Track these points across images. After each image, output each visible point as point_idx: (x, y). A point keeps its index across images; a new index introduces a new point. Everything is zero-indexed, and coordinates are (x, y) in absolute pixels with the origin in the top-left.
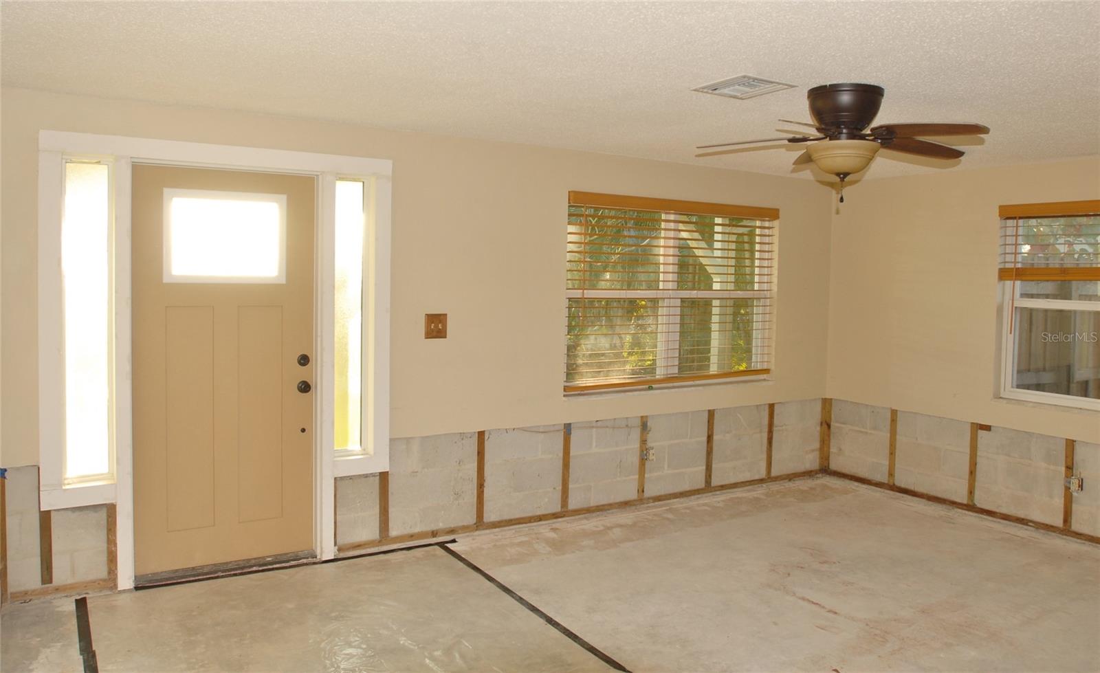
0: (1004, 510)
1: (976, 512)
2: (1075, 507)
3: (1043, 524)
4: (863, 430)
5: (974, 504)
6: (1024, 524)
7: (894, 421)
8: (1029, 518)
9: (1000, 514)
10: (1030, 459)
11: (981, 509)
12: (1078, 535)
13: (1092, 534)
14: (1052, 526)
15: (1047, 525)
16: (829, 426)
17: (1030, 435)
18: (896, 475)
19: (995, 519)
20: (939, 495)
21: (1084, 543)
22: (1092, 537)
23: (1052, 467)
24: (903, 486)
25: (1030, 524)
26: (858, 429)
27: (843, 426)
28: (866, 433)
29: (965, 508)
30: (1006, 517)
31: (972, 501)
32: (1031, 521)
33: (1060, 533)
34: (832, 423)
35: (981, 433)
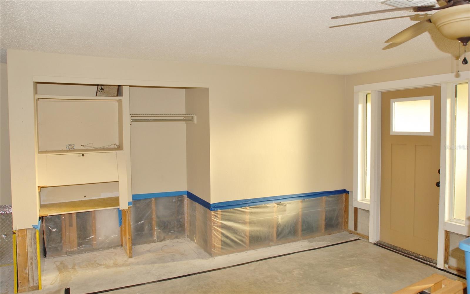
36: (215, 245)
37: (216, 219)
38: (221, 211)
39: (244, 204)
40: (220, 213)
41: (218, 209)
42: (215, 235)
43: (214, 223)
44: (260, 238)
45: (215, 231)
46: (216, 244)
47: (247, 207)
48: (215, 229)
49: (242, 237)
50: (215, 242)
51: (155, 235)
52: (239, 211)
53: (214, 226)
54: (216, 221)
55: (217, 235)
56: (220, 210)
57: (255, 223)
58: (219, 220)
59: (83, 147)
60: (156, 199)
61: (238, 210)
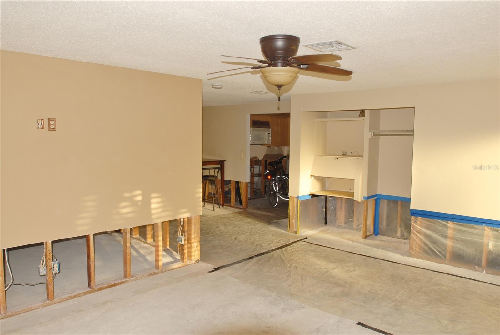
36: (412, 247)
37: (416, 224)
38: (421, 219)
39: (444, 217)
40: (420, 220)
41: (418, 216)
42: (413, 238)
43: (413, 228)
44: (462, 257)
45: (413, 234)
46: (414, 246)
47: (449, 222)
48: (414, 233)
49: (442, 249)
50: (412, 244)
51: (398, 232)
52: (440, 223)
53: (414, 230)
54: (415, 226)
55: (415, 239)
56: (420, 217)
57: (457, 240)
58: (418, 226)
59: (351, 154)
60: (402, 202)
61: (438, 222)
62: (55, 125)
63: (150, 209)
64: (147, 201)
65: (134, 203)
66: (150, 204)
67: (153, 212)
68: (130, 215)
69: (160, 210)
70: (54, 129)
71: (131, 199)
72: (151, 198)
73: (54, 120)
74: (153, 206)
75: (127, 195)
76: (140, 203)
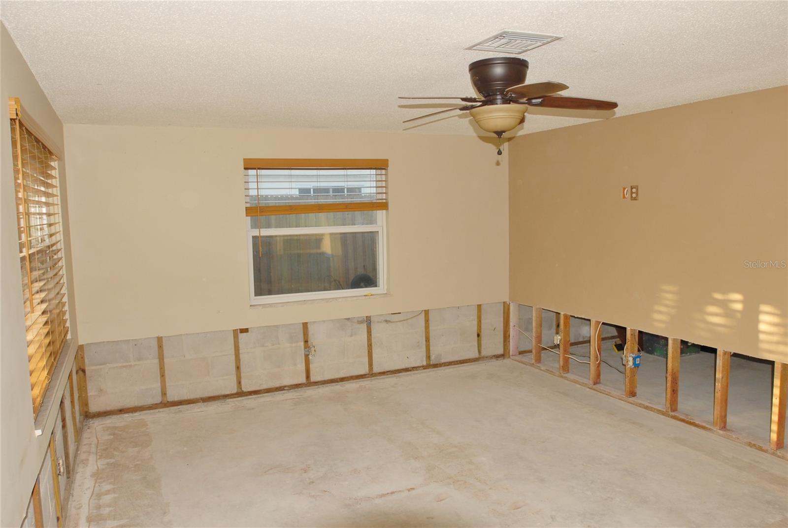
0: (265, 387)
1: (246, 395)
2: (311, 366)
3: (294, 385)
4: (124, 364)
5: (243, 391)
6: (282, 390)
7: (160, 347)
8: (283, 385)
9: (264, 390)
10: (279, 344)
11: (248, 392)
12: (316, 383)
13: (323, 379)
14: (300, 384)
15: (296, 385)
16: (84, 371)
17: (277, 326)
18: (168, 393)
19: (261, 395)
20: (212, 395)
21: (319, 387)
22: (325, 381)
23: (294, 345)
24: (176, 399)
25: (286, 388)
26: (120, 365)
27: (101, 367)
28: (130, 366)
29: (236, 396)
30: (269, 391)
31: (241, 389)
32: (285, 386)
33: (305, 387)
34: (86, 368)
35: (242, 336)
62: (637, 193)
63: (757, 331)
64: (751, 316)
65: (729, 313)
66: (757, 322)
67: (762, 337)
68: (722, 330)
69: (775, 338)
70: (635, 199)
71: (724, 304)
72: (758, 312)
73: (637, 188)
74: (762, 327)
75: (718, 296)
76: (739, 315)
